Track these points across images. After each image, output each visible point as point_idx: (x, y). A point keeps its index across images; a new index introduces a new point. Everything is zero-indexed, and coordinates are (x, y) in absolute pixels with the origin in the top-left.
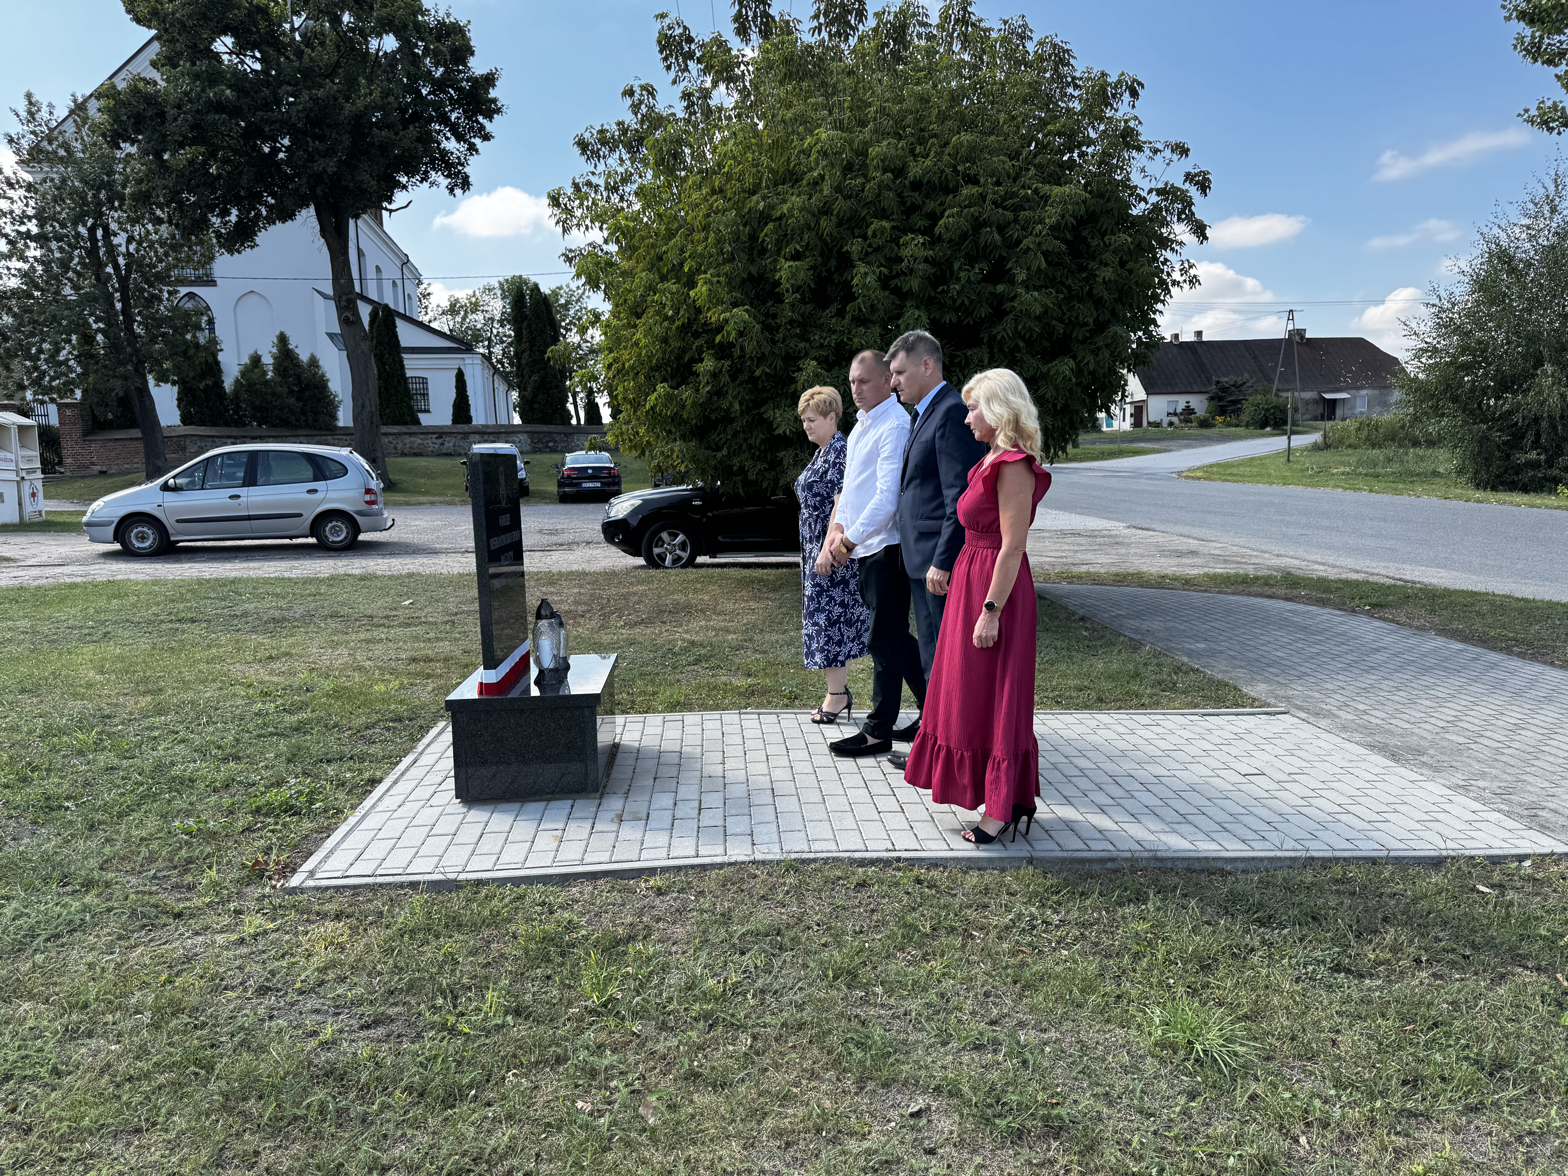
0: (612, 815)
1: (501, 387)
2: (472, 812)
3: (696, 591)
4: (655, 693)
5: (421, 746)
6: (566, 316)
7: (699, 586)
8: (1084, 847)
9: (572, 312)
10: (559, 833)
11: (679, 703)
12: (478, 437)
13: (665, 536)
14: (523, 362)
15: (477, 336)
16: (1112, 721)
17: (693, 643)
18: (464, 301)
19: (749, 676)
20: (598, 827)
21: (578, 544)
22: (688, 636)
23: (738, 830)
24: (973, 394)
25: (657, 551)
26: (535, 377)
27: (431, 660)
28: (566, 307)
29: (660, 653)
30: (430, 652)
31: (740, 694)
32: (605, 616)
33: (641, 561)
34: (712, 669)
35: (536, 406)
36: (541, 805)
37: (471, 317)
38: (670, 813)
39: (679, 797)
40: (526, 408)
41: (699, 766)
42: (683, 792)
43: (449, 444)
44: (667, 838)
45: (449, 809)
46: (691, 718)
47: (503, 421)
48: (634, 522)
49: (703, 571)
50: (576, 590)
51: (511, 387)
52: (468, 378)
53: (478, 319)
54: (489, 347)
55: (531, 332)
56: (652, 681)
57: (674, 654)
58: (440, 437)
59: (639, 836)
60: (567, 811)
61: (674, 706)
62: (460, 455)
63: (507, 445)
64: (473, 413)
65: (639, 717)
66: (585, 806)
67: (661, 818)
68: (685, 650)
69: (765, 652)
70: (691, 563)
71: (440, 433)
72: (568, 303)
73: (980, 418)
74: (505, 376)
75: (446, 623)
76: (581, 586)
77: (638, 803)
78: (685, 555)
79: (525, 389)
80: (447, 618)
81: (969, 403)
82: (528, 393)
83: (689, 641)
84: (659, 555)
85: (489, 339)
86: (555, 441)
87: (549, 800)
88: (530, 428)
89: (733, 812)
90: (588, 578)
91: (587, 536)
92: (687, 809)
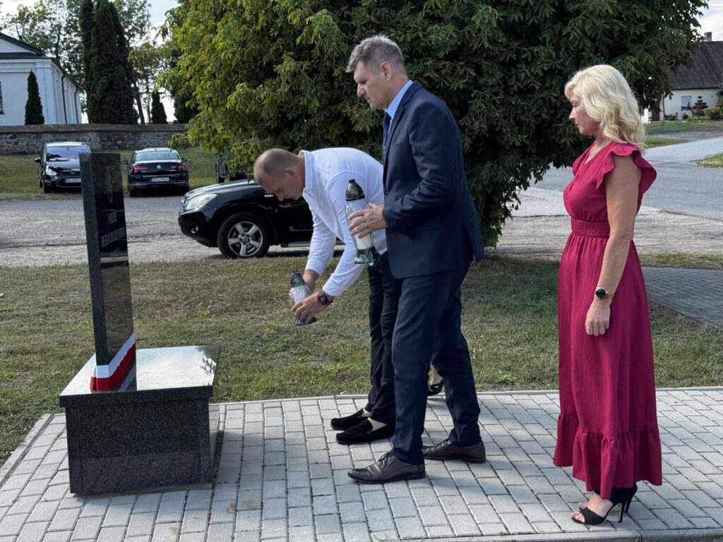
0: (226, 505)
1: (70, 89)
2: (87, 506)
3: (274, 279)
4: (249, 380)
5: (28, 440)
6: (129, 23)
7: (276, 274)
8: (690, 525)
9: (134, 19)
10: (177, 525)
11: (273, 390)
12: (50, 136)
13: (239, 227)
14: (92, 65)
15: (46, 42)
16: (688, 398)
17: (279, 330)
18: (32, 10)
19: (338, 361)
20: (214, 518)
21: (153, 236)
22: (274, 324)
23: (352, 518)
24: (575, 91)
25: (231, 241)
26: (103, 80)
27: (28, 353)
28: (129, 14)
29: (249, 341)
30: (26, 345)
31: (331, 379)
32: (191, 306)
33: (216, 251)
34: (300, 355)
35: (105, 106)
36: (155, 497)
37: (39, 24)
38: (282, 501)
39: (290, 484)
40: (94, 109)
41: (304, 453)
42: (293, 479)
43: (23, 143)
44: (284, 528)
45: (64, 504)
46: (290, 404)
47: (72, 121)
48: (209, 215)
49: (278, 260)
50: (160, 281)
51: (79, 89)
52: (39, 81)
53: (45, 27)
54: (56, 53)
55: (99, 38)
56: (245, 368)
57: (262, 341)
58: (14, 137)
59: (256, 525)
60: (182, 502)
61: (270, 393)
62: (33, 153)
63: (79, 144)
64: (44, 114)
65: (239, 404)
66: (198, 496)
67: (275, 507)
68: (273, 337)
69: (349, 338)
70: (263, 253)
71: (14, 133)
72: (131, 10)
73: (583, 113)
74: (73, 79)
75: (38, 315)
76: (164, 277)
77: (249, 494)
78: (258, 245)
79: (94, 91)
80: (40, 310)
81: (573, 99)
82: (97, 95)
83: (275, 329)
84: (234, 246)
85: (57, 46)
86: (123, 139)
87: (163, 492)
88: (99, 127)
89: (345, 499)
90: (170, 269)
91: (161, 228)
92: (300, 497)
